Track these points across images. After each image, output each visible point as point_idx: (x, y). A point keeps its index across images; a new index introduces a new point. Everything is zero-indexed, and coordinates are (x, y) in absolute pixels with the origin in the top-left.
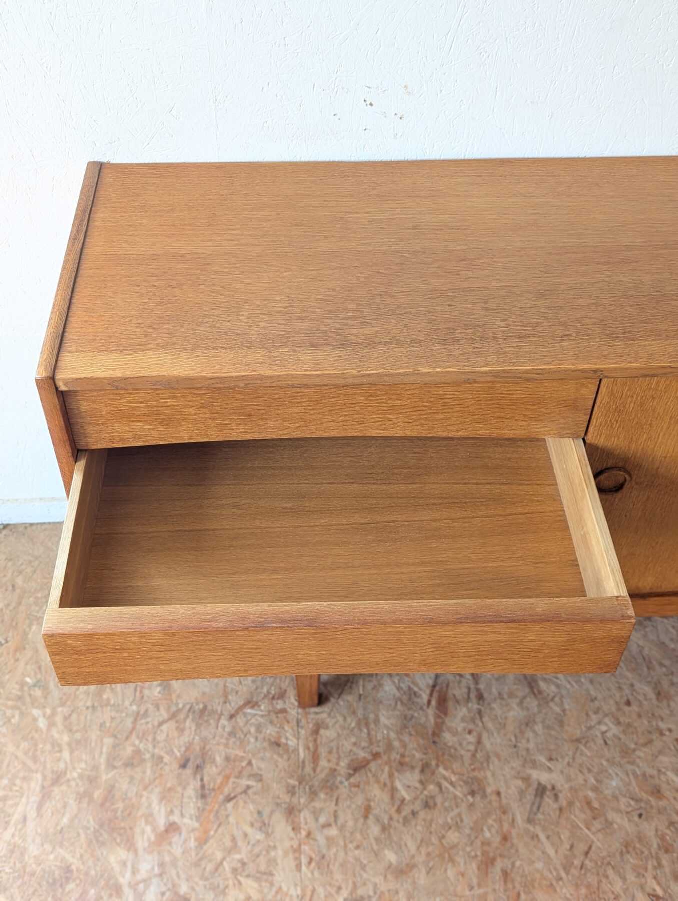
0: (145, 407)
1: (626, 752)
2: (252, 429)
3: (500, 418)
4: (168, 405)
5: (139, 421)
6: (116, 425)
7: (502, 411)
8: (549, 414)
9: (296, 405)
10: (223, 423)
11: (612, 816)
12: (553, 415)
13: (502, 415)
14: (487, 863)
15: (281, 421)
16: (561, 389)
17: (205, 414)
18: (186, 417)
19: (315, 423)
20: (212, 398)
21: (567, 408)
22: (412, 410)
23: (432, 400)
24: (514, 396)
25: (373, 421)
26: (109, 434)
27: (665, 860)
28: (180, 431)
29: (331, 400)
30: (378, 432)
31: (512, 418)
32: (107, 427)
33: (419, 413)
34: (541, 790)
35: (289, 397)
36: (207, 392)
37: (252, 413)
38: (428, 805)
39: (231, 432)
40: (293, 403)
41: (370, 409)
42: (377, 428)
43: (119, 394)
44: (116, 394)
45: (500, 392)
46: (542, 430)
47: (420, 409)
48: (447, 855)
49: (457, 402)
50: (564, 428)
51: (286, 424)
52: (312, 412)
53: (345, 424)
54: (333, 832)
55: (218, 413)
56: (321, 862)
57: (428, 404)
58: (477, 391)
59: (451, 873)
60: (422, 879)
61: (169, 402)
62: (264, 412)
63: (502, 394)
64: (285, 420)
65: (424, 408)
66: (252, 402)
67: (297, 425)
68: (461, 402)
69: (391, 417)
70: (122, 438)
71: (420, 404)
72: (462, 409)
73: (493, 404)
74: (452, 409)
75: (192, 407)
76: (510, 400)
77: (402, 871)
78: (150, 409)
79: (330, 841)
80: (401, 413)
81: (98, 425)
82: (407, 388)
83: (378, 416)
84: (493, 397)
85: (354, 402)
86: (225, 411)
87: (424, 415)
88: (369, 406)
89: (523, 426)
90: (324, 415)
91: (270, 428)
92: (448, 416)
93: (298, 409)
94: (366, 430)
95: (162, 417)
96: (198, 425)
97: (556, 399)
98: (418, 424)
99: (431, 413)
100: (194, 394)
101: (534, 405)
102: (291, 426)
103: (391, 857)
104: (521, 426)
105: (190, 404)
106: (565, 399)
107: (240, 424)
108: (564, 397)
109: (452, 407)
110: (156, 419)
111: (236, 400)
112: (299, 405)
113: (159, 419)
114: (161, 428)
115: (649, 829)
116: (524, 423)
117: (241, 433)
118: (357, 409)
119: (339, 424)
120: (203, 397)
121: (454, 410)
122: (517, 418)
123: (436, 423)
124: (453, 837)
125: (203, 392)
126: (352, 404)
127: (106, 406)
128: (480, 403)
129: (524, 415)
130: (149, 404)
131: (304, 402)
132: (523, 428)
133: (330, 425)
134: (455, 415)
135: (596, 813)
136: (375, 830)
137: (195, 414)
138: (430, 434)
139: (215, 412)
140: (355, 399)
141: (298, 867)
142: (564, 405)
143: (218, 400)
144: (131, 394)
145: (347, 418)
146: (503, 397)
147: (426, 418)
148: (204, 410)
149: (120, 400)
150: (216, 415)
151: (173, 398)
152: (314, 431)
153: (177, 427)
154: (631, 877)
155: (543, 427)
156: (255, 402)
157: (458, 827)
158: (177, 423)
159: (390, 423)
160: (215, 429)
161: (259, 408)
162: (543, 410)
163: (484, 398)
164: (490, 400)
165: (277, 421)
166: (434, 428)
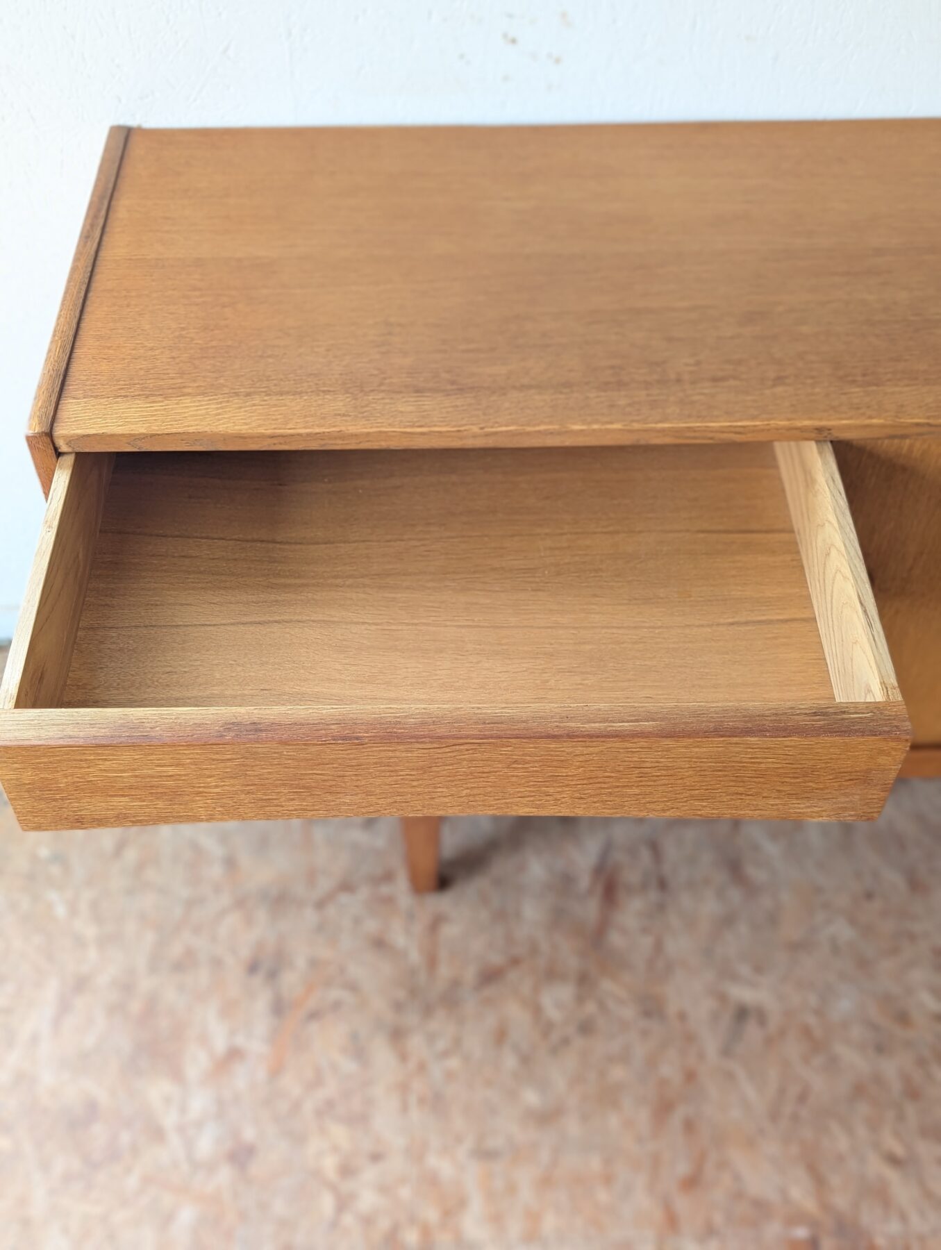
0: (132, 776)
2: (314, 805)
3: (737, 794)
4: (170, 773)
5: (123, 796)
6: (85, 801)
7: (741, 784)
8: (822, 789)
9: (388, 774)
10: (265, 797)
12: (826, 791)
13: (741, 790)
15: (364, 796)
16: (841, 756)
17: (233, 786)
18: (201, 790)
19: (421, 797)
20: (244, 765)
21: (852, 782)
22: (585, 782)
23: (621, 768)
24: (763, 765)
25: (519, 795)
26: (74, 811)
28: (192, 809)
29: (447, 768)
30: (527, 810)
31: (757, 794)
32: (71, 803)
33: (599, 785)
35: (376, 763)
36: (234, 756)
37: (313, 784)
39: (279, 809)
40: (384, 771)
41: (514, 779)
42: (527, 806)
43: (86, 760)
44: (81, 760)
45: (738, 759)
46: (809, 810)
47: (600, 780)
49: (664, 772)
50: (845, 807)
51: (373, 799)
52: (415, 783)
53: (471, 799)
55: (255, 785)
57: (613, 775)
58: (697, 758)
61: (171, 771)
62: (334, 783)
63: (741, 762)
64: (369, 794)
65: (607, 780)
66: (312, 770)
67: (389, 800)
68: (670, 772)
69: (551, 790)
70: (96, 817)
71: (600, 774)
72: (672, 781)
73: (726, 776)
74: (655, 781)
75: (210, 777)
76: (755, 771)
78: (139, 780)
80: (567, 786)
81: (55, 800)
82: (578, 752)
83: (528, 789)
84: (725, 767)
85: (485, 770)
86: (267, 781)
87: (608, 788)
88: (513, 776)
89: (777, 805)
90: (435, 788)
91: (345, 803)
92: (648, 790)
93: (390, 779)
94: (508, 808)
95: (160, 790)
96: (224, 801)
97: (834, 769)
98: (595, 800)
99: (618, 787)
100: (214, 760)
101: (797, 778)
102: (380, 802)
104: (772, 805)
105: (207, 772)
106: (849, 770)
107: (293, 799)
108: (847, 767)
109: (655, 778)
110: (152, 793)
111: (286, 767)
112: (392, 774)
113: (157, 793)
114: (160, 804)
116: (777, 801)
117: (296, 810)
118: (492, 779)
119: (462, 800)
120: (229, 764)
121: (658, 783)
122: (764, 795)
123: (626, 799)
125: (229, 757)
126: (484, 773)
127: (66, 777)
128: (702, 773)
129: (779, 791)
130: (137, 773)
131: (402, 770)
132: (775, 807)
133: (446, 800)
134: (660, 788)
137: (216, 787)
138: (616, 813)
139: (250, 783)
140: (489, 766)
142: (847, 778)
143: (255, 768)
144: (106, 760)
145: (476, 791)
146: (743, 767)
147: (610, 793)
148: (232, 781)
149: (88, 768)
150: (252, 787)
151: (177, 765)
152: (420, 808)
153: (186, 804)
155: (809, 807)
156: (317, 770)
158: (187, 798)
159: (548, 798)
160: (250, 805)
161: (326, 778)
162: (810, 784)
163: (710, 767)
164: (720, 771)
165: (356, 794)
166: (625, 806)
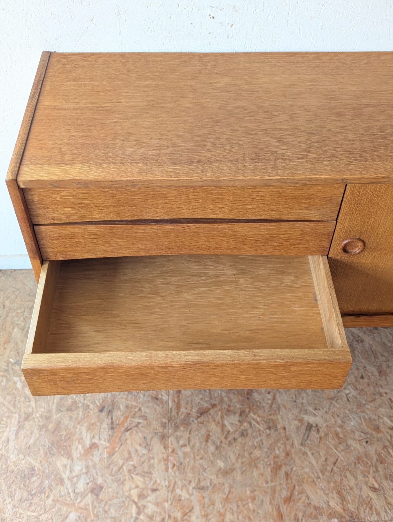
0: (72, 198)
1: (360, 406)
2: (137, 213)
3: (286, 208)
4: (86, 197)
5: (69, 207)
6: (55, 209)
7: (287, 203)
8: (315, 205)
10: (120, 209)
11: (350, 442)
12: (317, 206)
13: (287, 206)
14: (277, 468)
15: (155, 209)
16: (322, 190)
17: (109, 203)
18: (97, 205)
19: (175, 210)
20: (113, 194)
21: (326, 202)
22: (233, 202)
23: (245, 196)
24: (294, 195)
25: (210, 209)
26: (51, 215)
27: (380, 467)
28: (94, 214)
29: (184, 196)
30: (213, 216)
31: (293, 208)
32: (50, 211)
33: (237, 204)
34: (309, 427)
35: (159, 194)
36: (109, 190)
37: (137, 203)
38: (243, 434)
39: (125, 214)
40: (162, 197)
41: (208, 201)
42: (212, 213)
43: (57, 190)
44: (55, 191)
45: (286, 192)
47: (238, 202)
48: (253, 463)
49: (260, 198)
50: (323, 214)
51: (158, 210)
52: (173, 203)
53: (193, 211)
54: (187, 449)
55: (116, 203)
56: (180, 467)
57: (243, 199)
58: (272, 191)
59: (255, 474)
60: (238, 476)
61: (87, 196)
62: (144, 203)
63: (287, 193)
64: (157, 208)
65: (241, 202)
66: (137, 196)
67: (164, 211)
68: (263, 198)
69: (221, 206)
70: (59, 217)
71: (238, 199)
72: (263, 202)
73: (282, 199)
74: (257, 202)
75: (101, 199)
76: (292, 197)
77: (226, 473)
78: (75, 200)
79: (185, 454)
80: (226, 204)
81: (45, 209)
82: (230, 189)
83: (213, 206)
84: (281, 195)
85: (198, 197)
86: (121, 201)
87: (241, 205)
88: (207, 200)
89: (300, 213)
90: (180, 205)
91: (148, 212)
92: (255, 206)
93: (164, 201)
94: (206, 215)
95: (83, 205)
96: (105, 210)
97: (319, 196)
98: (237, 211)
99: (244, 205)
100: (102, 191)
101: (307, 200)
102: (161, 211)
103: (221, 464)
105: (99, 197)
107: (130, 210)
108: (324, 195)
109: (257, 201)
110: (79, 206)
111: (127, 195)
112: (165, 199)
113: (81, 206)
114: (83, 212)
115: (371, 450)
116: (300, 211)
117: (131, 215)
118: (200, 201)
119: (190, 211)
120: (107, 193)
121: (259, 203)
122: (296, 208)
123: (247, 210)
124: (257, 453)
125: (107, 190)
126: (197, 198)
127: (49, 198)
128: (273, 198)
129: (300, 206)
130: (75, 197)
131: (168, 197)
133: (184, 211)
134: (259, 205)
135: (341, 440)
136: (212, 448)
137: (103, 204)
138: (244, 217)
140: (199, 195)
141: (167, 469)
142: (324, 200)
143: (117, 195)
144: (64, 190)
145: (195, 207)
146: (288, 195)
147: (242, 208)
148: (109, 201)
149: (57, 194)
150: (115, 204)
151: (89, 193)
152: (175, 215)
153: (92, 212)
154: (360, 477)
155: (311, 214)
156: (139, 196)
157: (260, 447)
158: (92, 209)
159: (220, 210)
160: (115, 213)
161: (141, 200)
162: (311, 203)
163: (276, 195)
164: (280, 197)
165: (152, 208)
166: (247, 214)
